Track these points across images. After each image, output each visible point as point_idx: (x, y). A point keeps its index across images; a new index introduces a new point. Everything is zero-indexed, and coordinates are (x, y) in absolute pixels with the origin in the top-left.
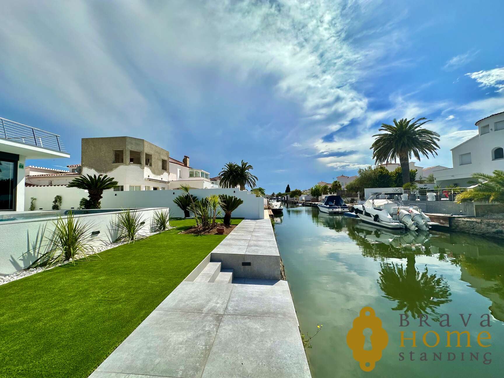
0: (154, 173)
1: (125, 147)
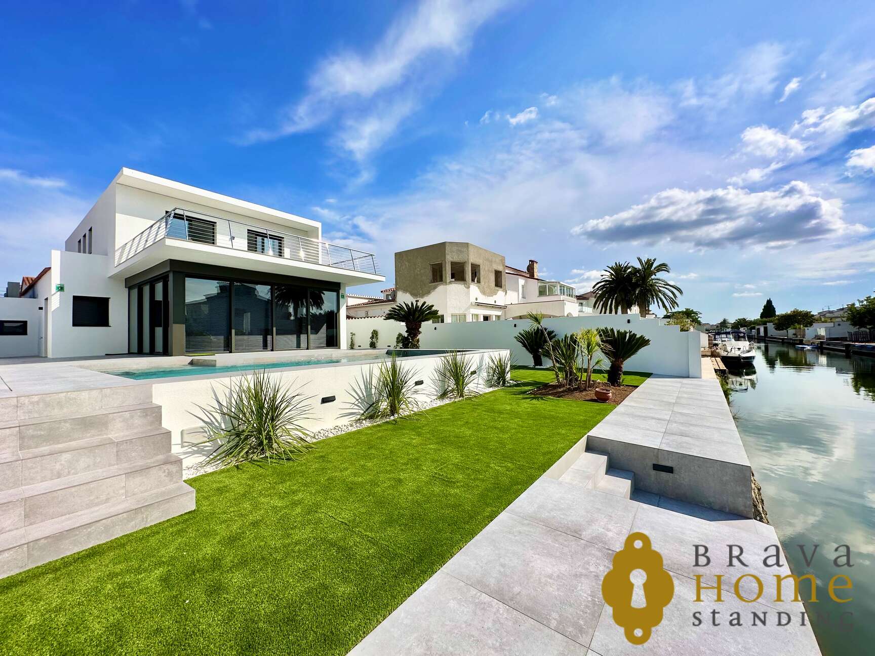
0: (483, 293)
1: (445, 257)
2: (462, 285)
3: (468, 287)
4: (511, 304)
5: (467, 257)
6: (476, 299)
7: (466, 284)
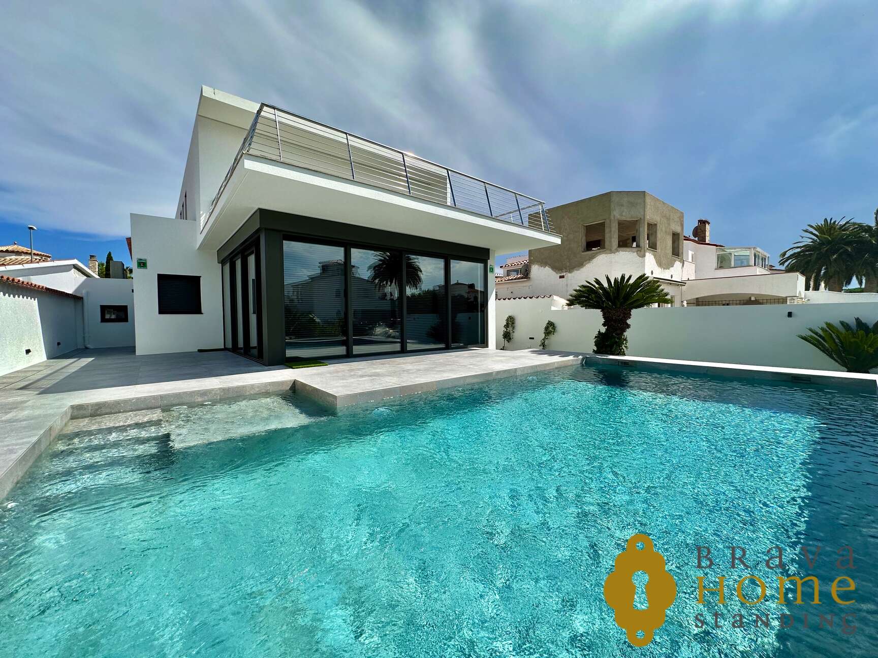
0: (660, 264)
1: (610, 214)
2: (634, 252)
3: (644, 256)
4: (688, 280)
5: (642, 213)
6: (652, 273)
7: (641, 251)
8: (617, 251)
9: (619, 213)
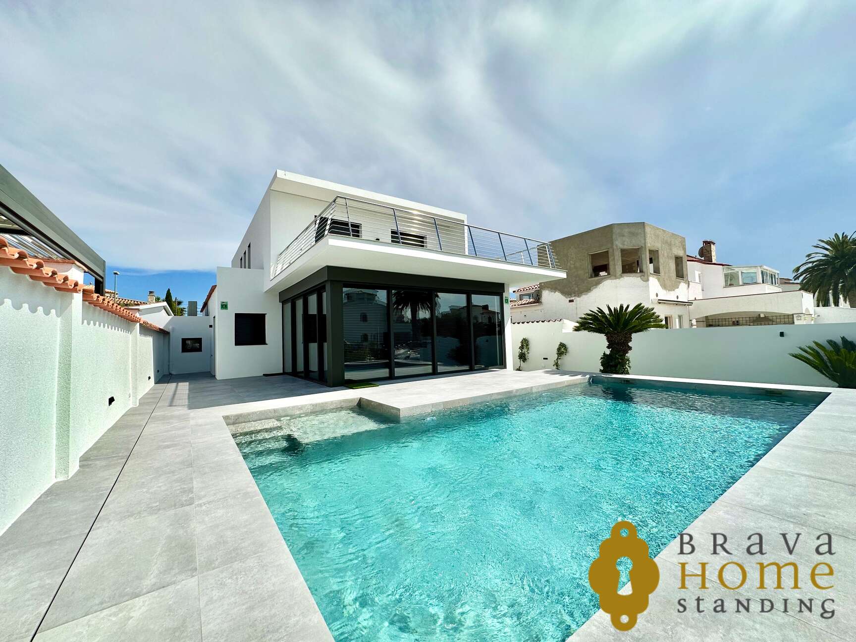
0: (664, 286)
1: (612, 244)
2: (638, 277)
3: (648, 280)
4: (695, 299)
5: (643, 242)
6: (657, 295)
7: (644, 276)
8: (622, 276)
9: (621, 243)
